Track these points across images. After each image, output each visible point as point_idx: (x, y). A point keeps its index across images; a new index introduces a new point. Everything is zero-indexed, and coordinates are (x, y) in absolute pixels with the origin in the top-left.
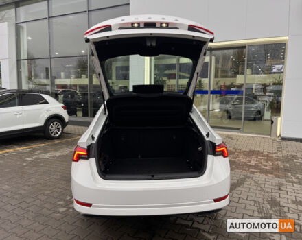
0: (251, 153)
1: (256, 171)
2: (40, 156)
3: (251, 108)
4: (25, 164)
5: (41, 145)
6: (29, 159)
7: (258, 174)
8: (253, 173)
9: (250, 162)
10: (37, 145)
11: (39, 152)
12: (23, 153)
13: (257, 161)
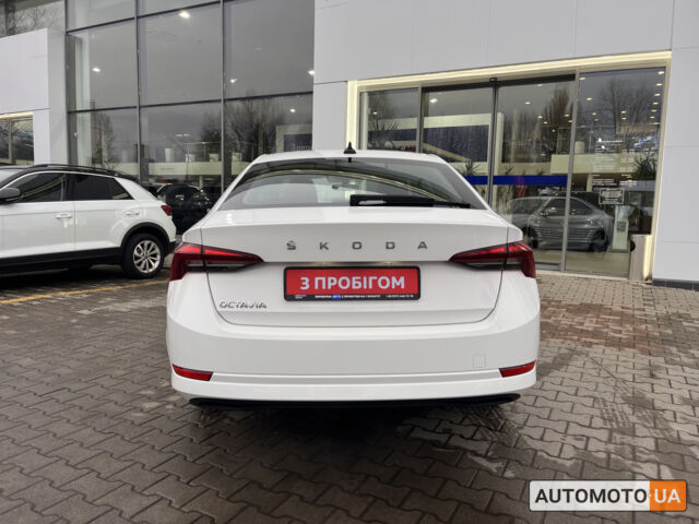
0: (583, 309)
1: (596, 341)
2: (110, 308)
4: (74, 321)
5: (115, 288)
6: (85, 312)
8: (590, 345)
9: (582, 324)
10: (104, 289)
11: (109, 299)
12: (72, 301)
13: (597, 323)
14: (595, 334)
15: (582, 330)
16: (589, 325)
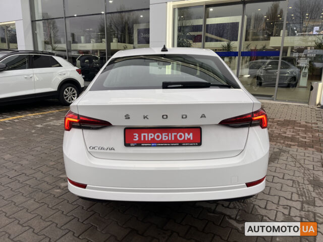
0: (286, 123)
1: (293, 143)
2: (52, 123)
3: (286, 73)
4: (33, 131)
5: (55, 111)
6: (39, 126)
7: (296, 147)
8: (290, 146)
9: (285, 133)
10: (50, 111)
11: (51, 118)
12: (34, 119)
13: (293, 132)
14: (292, 139)
15: (285, 137)
16: (289, 133)
